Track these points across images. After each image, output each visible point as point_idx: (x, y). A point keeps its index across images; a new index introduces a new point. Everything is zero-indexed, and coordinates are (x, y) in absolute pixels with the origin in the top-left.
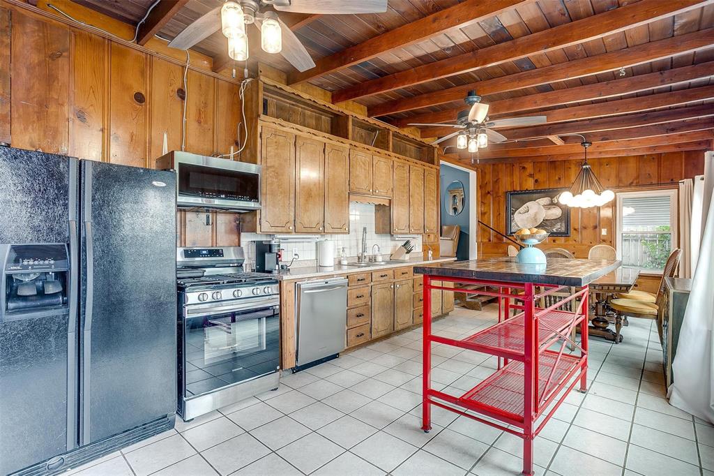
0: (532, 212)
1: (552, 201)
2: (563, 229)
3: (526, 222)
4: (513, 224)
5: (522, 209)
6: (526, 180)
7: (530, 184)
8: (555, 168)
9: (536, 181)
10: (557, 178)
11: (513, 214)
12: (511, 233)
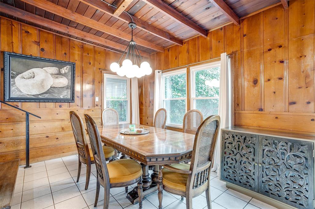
0: (38, 78)
1: (60, 71)
2: (69, 97)
3: (31, 88)
4: (12, 88)
5: (26, 74)
6: (30, 46)
7: (34, 51)
8: (62, 43)
9: (42, 50)
10: (63, 52)
11: (14, 77)
12: (10, 98)
